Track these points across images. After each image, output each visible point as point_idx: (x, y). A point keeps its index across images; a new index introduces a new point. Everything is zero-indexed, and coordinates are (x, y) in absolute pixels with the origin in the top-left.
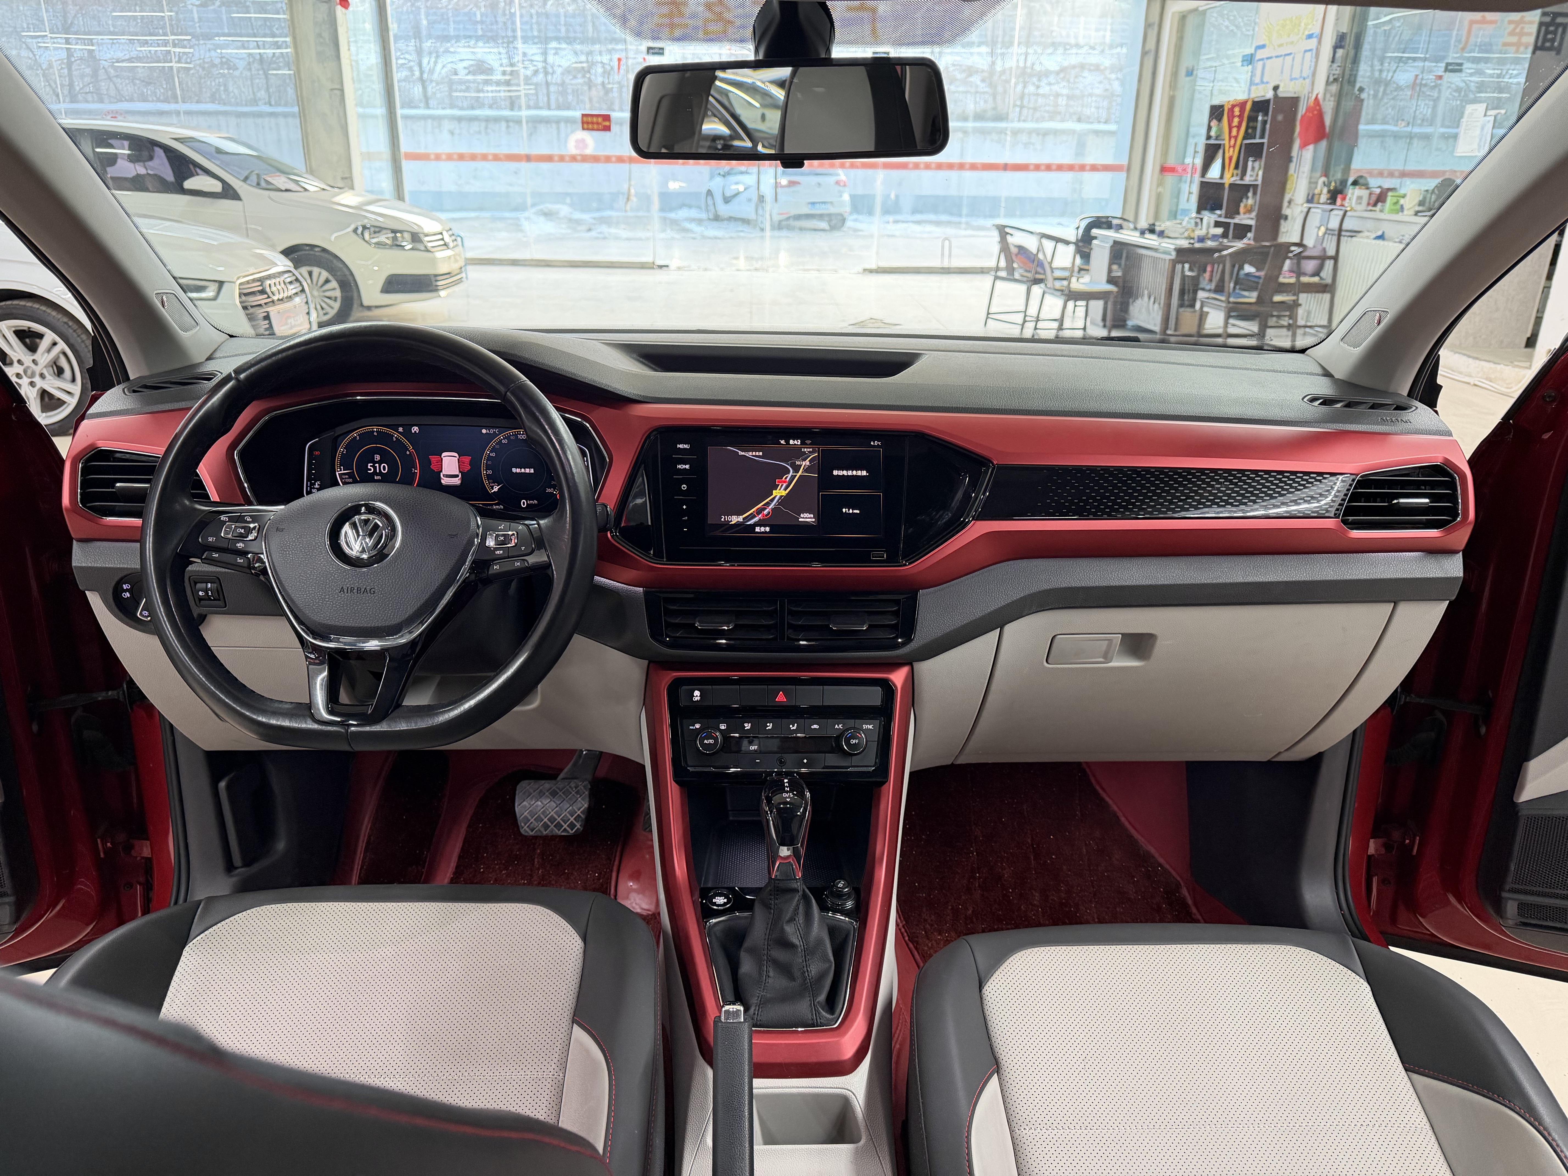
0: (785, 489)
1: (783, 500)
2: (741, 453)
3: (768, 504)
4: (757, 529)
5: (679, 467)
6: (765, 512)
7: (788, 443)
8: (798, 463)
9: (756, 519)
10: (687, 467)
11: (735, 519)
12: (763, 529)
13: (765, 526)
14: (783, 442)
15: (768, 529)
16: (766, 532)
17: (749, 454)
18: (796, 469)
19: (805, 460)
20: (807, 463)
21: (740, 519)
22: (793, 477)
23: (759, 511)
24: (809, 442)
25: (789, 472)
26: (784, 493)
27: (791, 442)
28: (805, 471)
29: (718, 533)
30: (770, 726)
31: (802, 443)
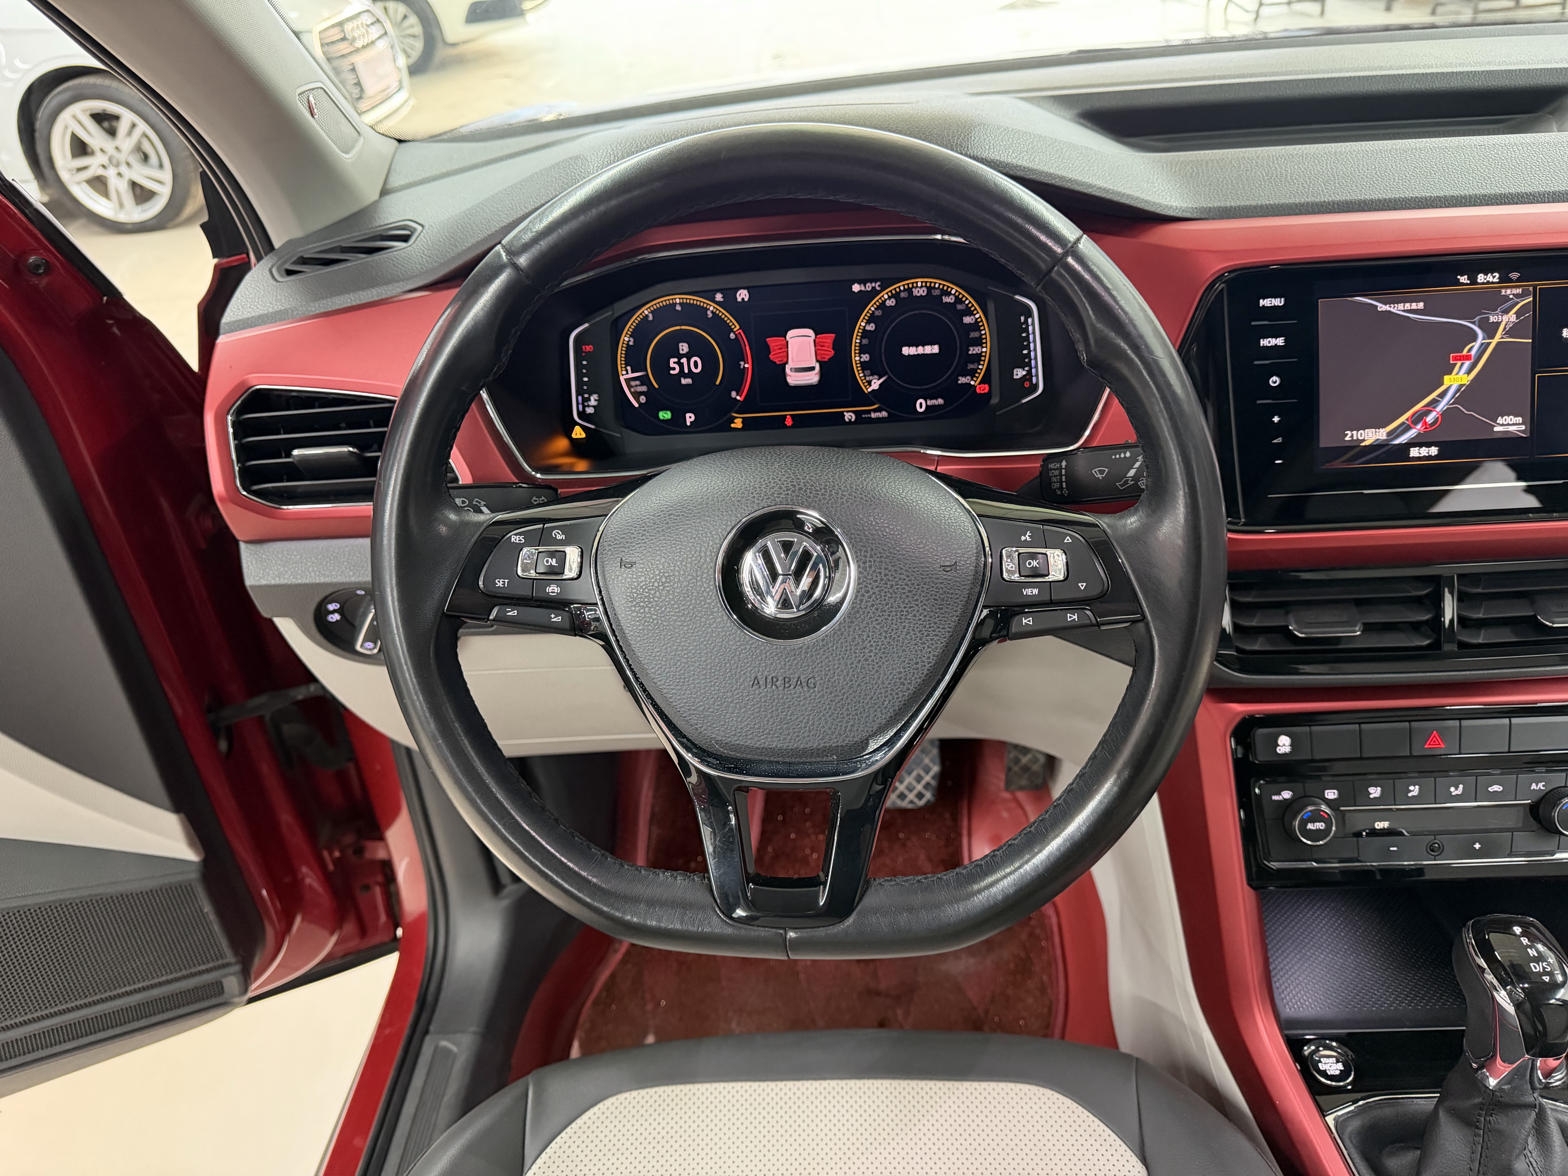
0: (1469, 372)
1: (1465, 395)
2: (1382, 307)
3: (1434, 402)
4: (1414, 452)
5: (1264, 342)
6: (1430, 419)
7: (1474, 281)
8: (1493, 319)
9: (1411, 434)
10: (1280, 341)
11: (1370, 436)
12: (1424, 451)
13: (1428, 445)
14: (1464, 279)
15: (1434, 451)
16: (1430, 458)
17: (1398, 309)
18: (1490, 330)
19: (1506, 312)
20: (1511, 317)
21: (1381, 434)
22: (1484, 347)
23: (1419, 418)
24: (1514, 275)
25: (1474, 338)
26: (1466, 380)
27: (1481, 278)
28: (1509, 333)
29: (1338, 464)
30: (1414, 790)
31: (1502, 280)
